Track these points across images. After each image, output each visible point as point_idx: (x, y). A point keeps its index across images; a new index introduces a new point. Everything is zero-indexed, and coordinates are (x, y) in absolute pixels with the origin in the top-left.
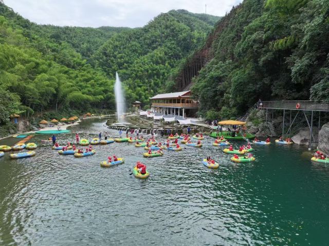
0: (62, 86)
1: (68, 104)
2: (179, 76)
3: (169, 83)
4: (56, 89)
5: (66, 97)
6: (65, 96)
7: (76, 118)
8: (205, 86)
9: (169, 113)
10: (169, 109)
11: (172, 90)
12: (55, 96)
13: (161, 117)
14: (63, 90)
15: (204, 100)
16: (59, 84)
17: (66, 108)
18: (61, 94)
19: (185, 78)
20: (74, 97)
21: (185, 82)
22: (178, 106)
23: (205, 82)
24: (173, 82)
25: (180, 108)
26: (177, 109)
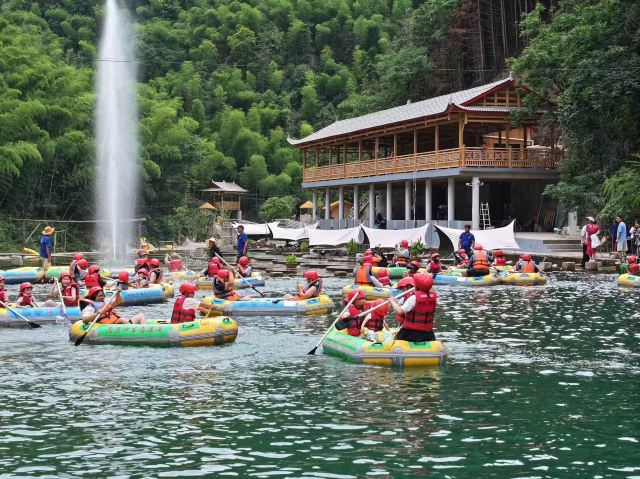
2: (453, 22)
3: (395, 59)
8: (597, 43)
9: (398, 214)
10: (398, 187)
13: (352, 235)
19: (486, 35)
21: (487, 48)
22: (444, 164)
23: (592, 20)
24: (419, 54)
25: (456, 172)
26: (439, 187)
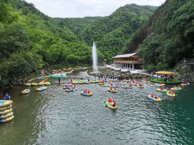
0: (64, 51)
1: (67, 61)
2: (131, 44)
3: (124, 48)
4: (61, 53)
5: (66, 57)
6: (65, 57)
7: (71, 68)
8: (147, 50)
9: (124, 66)
10: (124, 64)
11: (126, 52)
12: (60, 56)
13: (119, 69)
14: (65, 53)
15: (146, 59)
16: (62, 50)
17: (66, 63)
18: (63, 55)
19: (134, 45)
20: (70, 57)
21: (134, 48)
22: (130, 62)
23: (147, 47)
24: (127, 48)
25: (131, 63)
26: (129, 64)
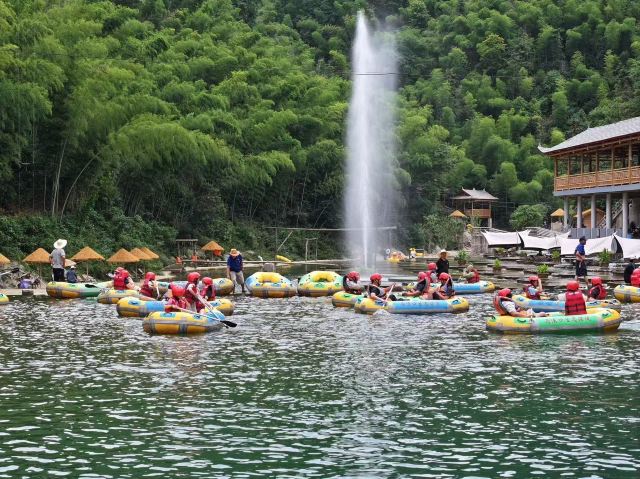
5: (104, 141)
6: (96, 138)
13: (605, 244)
17: (101, 205)
18: (80, 126)
